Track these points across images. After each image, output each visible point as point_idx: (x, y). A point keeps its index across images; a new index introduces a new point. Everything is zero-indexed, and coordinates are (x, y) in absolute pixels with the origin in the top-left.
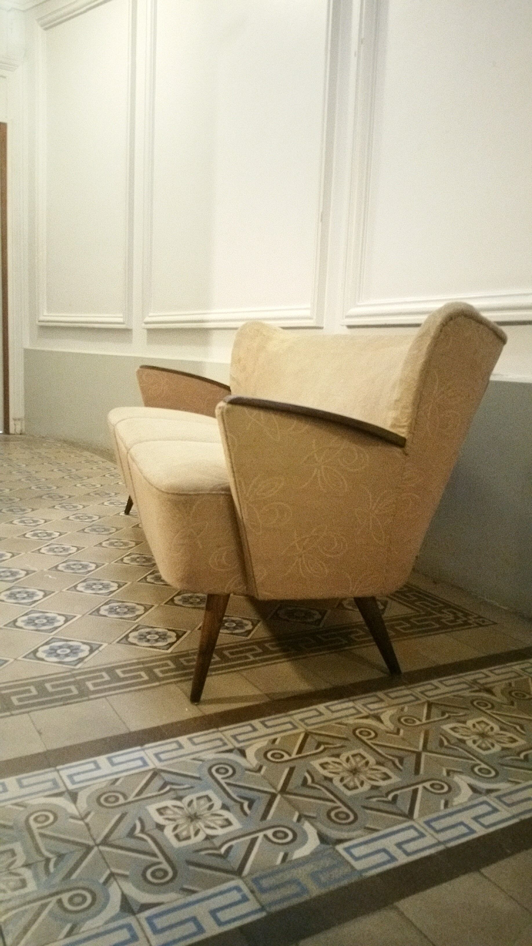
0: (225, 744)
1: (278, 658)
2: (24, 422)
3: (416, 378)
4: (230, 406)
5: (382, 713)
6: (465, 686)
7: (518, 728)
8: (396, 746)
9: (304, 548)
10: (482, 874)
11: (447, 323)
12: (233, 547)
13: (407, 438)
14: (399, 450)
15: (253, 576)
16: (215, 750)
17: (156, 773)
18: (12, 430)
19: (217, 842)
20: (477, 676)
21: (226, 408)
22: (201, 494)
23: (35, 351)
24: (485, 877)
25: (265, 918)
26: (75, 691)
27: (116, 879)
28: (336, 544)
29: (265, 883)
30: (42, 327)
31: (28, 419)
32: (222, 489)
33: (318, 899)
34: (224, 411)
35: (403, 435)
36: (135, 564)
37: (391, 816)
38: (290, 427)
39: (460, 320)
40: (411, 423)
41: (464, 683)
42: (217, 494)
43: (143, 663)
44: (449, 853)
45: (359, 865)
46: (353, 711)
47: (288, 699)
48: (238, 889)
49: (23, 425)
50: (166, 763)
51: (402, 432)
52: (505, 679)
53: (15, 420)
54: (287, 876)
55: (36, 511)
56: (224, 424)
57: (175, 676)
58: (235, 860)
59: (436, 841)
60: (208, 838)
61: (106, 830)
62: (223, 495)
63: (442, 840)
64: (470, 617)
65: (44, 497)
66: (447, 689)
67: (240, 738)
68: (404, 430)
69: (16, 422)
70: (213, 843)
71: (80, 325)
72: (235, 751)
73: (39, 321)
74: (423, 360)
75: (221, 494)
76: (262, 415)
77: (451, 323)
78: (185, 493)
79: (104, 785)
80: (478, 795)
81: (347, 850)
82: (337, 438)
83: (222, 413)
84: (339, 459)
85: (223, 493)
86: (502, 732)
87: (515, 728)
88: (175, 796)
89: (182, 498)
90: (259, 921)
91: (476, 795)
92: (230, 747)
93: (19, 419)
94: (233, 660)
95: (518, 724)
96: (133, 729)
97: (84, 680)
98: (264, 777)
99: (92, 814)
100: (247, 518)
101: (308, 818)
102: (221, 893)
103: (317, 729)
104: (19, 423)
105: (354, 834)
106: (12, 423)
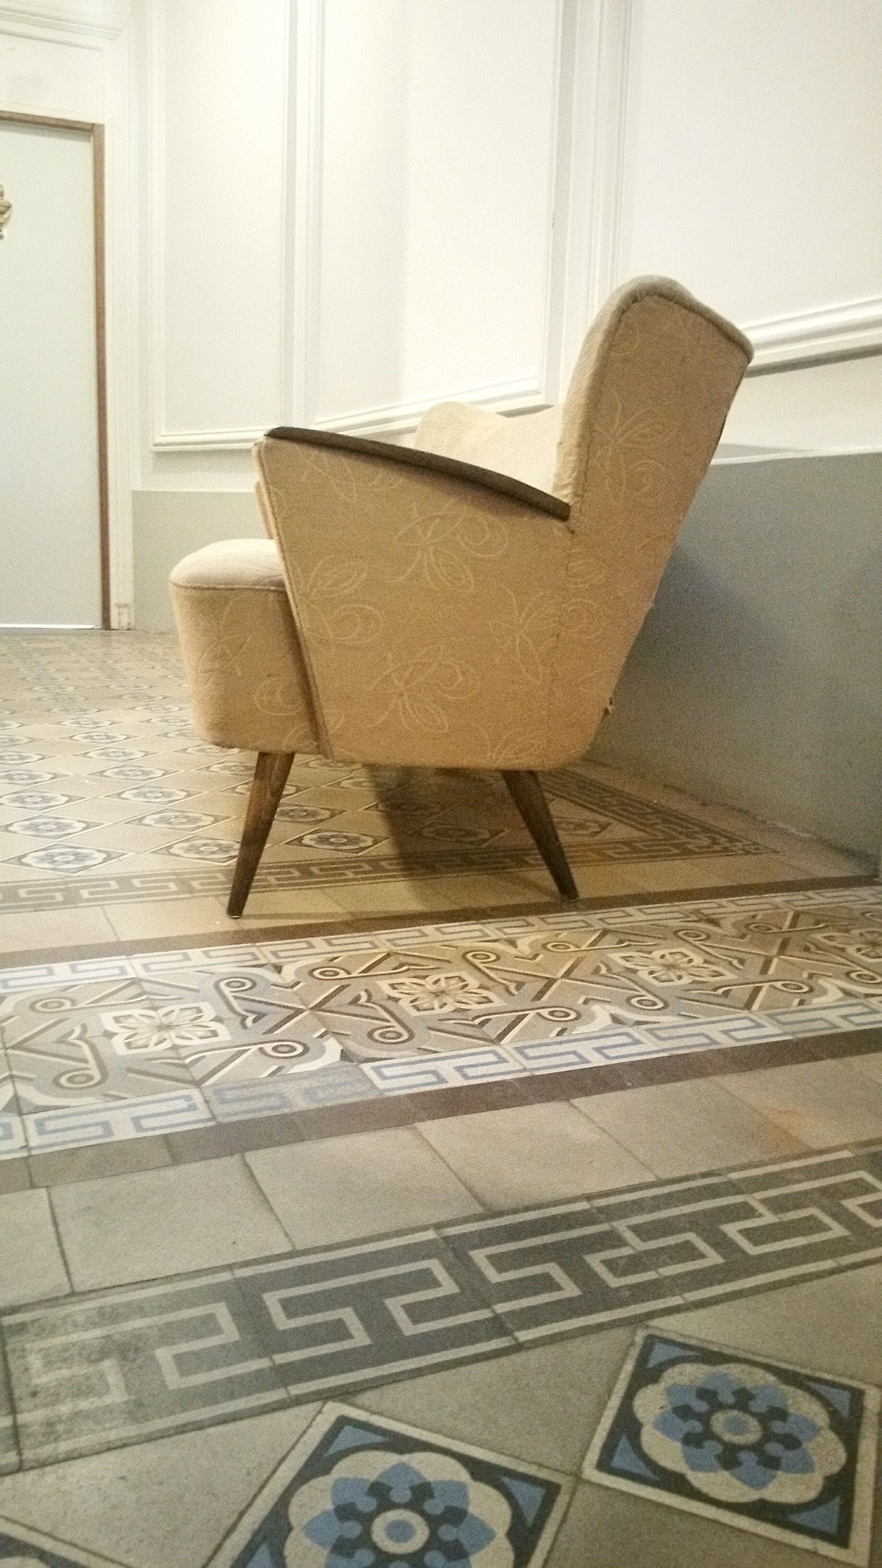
0: (256, 959)
1: (395, 877)
2: (132, 609)
3: (582, 401)
4: (271, 441)
5: (519, 938)
6: (677, 915)
7: (735, 962)
8: (522, 971)
9: (407, 682)
10: (572, 1105)
11: (628, 307)
12: (294, 679)
13: (571, 504)
14: (560, 524)
15: (324, 724)
16: (237, 964)
17: (134, 982)
18: (114, 624)
19: (183, 1052)
20: (701, 906)
21: (264, 443)
22: (236, 589)
23: (148, 493)
24: (575, 1107)
25: (212, 1127)
26: (59, 897)
27: (13, 1082)
28: (460, 678)
29: (229, 1095)
30: (159, 454)
31: (140, 602)
32: (272, 583)
33: (302, 1114)
34: (262, 449)
35: (565, 501)
36: (226, 772)
37: (466, 1039)
38: (373, 480)
39: (650, 302)
40: (576, 479)
41: (680, 912)
42: (262, 590)
43: (177, 874)
44: (531, 1080)
45: (381, 1084)
46: (478, 934)
47: (385, 918)
48: (188, 1098)
49: (133, 614)
50: (153, 974)
51: (564, 495)
52: (751, 911)
53: (119, 606)
54: (270, 1089)
55: (104, 712)
56: (263, 470)
57: (220, 890)
58: (198, 1072)
59: (521, 1068)
60: (175, 1047)
61: (27, 1035)
62: (274, 591)
63: (528, 1067)
64: (737, 844)
65: (125, 697)
66: (645, 917)
67: (282, 954)
68: (565, 492)
69: (121, 609)
70: (178, 1053)
71: (214, 446)
72: (269, 966)
73: (155, 445)
74: (592, 371)
75: (269, 590)
76: (325, 457)
77: (636, 306)
78: (212, 586)
79: (51, 990)
80: (619, 1026)
81: (377, 1070)
82: (452, 501)
83: (259, 452)
84: (458, 537)
85: (273, 588)
86: (706, 965)
87: (730, 963)
88: (149, 1006)
89: (207, 594)
90: (200, 1130)
91: (614, 1025)
92: (263, 961)
93: (126, 606)
94: (320, 876)
95: (737, 958)
96: (123, 939)
97: (78, 888)
98: (296, 993)
99: (16, 1017)
100: (308, 626)
101: (336, 1034)
102: (160, 1101)
103: (405, 950)
104: (126, 610)
105: (396, 1054)
106: (114, 612)
